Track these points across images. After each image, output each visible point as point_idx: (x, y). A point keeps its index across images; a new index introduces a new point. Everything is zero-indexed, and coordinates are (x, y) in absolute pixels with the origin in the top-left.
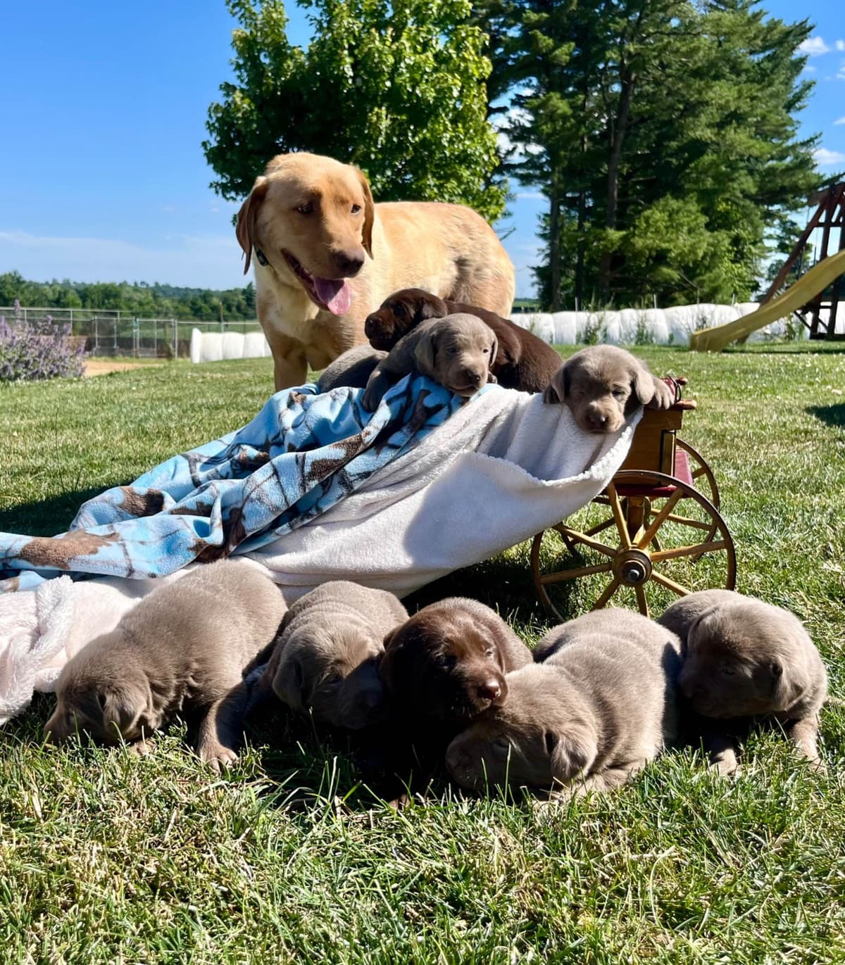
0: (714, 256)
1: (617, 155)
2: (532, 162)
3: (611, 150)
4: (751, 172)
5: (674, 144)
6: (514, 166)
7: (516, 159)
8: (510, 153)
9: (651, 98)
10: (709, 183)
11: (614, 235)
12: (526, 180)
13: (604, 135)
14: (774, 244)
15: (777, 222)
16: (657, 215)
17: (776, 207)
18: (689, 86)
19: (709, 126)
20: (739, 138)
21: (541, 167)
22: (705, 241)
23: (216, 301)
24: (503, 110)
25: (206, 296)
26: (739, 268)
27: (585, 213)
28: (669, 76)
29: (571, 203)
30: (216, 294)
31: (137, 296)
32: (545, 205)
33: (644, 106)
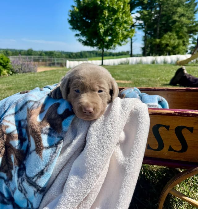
0: (179, 45)
1: (158, 24)
2: (140, 25)
3: (157, 22)
4: (186, 27)
5: (170, 21)
6: (136, 26)
7: (137, 24)
8: (135, 23)
9: (165, 11)
10: (178, 29)
11: (158, 40)
12: (139, 28)
13: (156, 19)
14: (191, 42)
15: (191, 37)
16: (166, 36)
17: (192, 35)
18: (173, 8)
19: (177, 17)
20: (184, 19)
21: (142, 26)
22: (177, 42)
23: (74, 55)
24: (134, 13)
25: (72, 53)
26: (184, 47)
27: (152, 36)
28: (169, 6)
29: (149, 34)
30: (74, 53)
31: (57, 54)
32: (143, 34)
33: (164, 13)
